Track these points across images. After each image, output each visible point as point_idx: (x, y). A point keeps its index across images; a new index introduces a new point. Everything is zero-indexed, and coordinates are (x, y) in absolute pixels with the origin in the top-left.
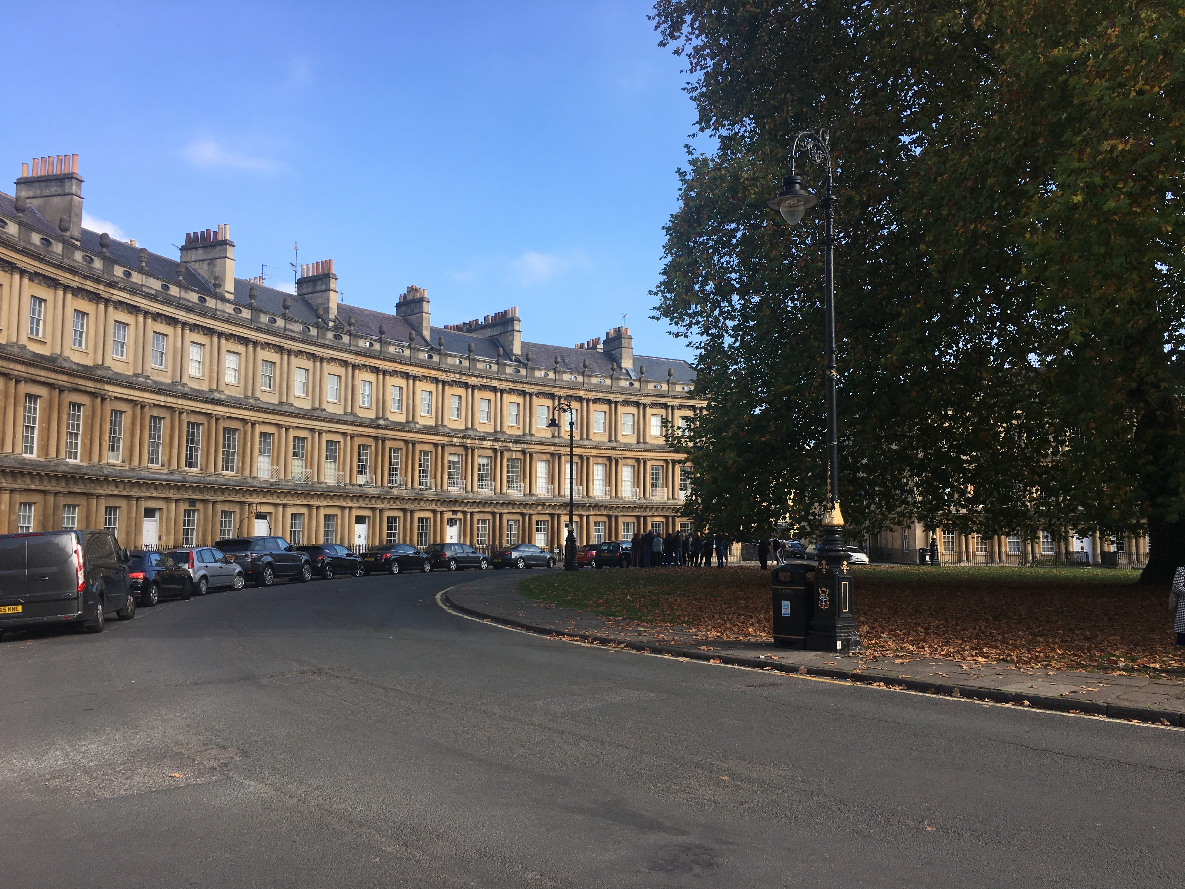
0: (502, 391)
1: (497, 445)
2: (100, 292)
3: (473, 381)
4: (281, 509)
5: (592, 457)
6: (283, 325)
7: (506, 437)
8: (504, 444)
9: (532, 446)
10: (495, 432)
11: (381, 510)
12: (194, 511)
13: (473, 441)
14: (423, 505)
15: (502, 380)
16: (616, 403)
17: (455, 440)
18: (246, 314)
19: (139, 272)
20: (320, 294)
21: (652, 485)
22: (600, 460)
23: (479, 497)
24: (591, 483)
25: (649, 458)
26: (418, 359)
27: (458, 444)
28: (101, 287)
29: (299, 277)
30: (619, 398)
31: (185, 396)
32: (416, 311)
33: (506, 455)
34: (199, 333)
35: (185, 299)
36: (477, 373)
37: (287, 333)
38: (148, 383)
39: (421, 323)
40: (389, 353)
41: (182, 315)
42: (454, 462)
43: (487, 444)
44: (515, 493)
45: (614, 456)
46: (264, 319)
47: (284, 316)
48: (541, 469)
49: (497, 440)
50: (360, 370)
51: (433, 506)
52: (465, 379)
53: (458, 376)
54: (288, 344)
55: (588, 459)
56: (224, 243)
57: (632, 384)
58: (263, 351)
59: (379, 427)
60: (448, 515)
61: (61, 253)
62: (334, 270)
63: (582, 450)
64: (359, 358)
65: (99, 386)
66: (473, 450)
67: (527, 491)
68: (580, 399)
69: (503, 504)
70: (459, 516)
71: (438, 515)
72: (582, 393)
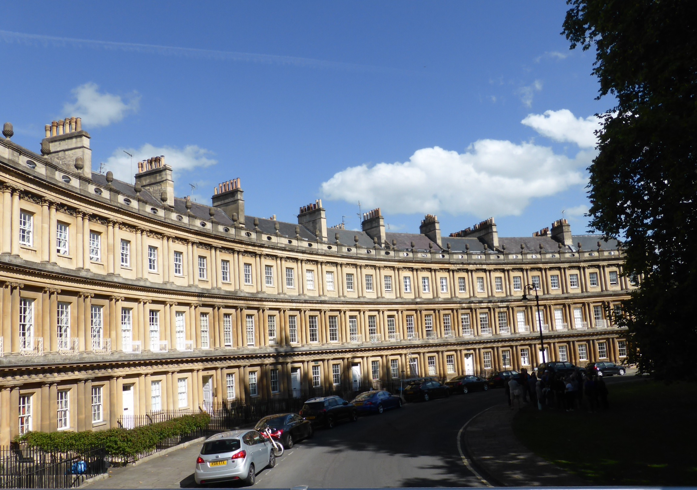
0: (490, 271)
1: (490, 305)
2: (256, 251)
3: (471, 267)
4: (365, 359)
5: (552, 305)
6: (355, 252)
7: (496, 299)
8: (495, 304)
9: (512, 303)
10: (489, 297)
11: (424, 353)
13: (475, 304)
14: (449, 348)
15: (489, 264)
16: (564, 269)
17: (464, 305)
18: (334, 249)
19: (275, 236)
20: (375, 229)
21: (596, 318)
22: (558, 307)
23: (483, 338)
24: (553, 322)
25: (591, 301)
26: (436, 259)
27: (466, 307)
28: (257, 248)
29: (363, 220)
30: (566, 265)
31: (306, 302)
32: (431, 229)
33: (497, 310)
34: (310, 264)
35: (301, 246)
36: (473, 262)
37: (358, 256)
38: (286, 297)
39: (436, 236)
40: (418, 258)
41: (300, 256)
42: (465, 319)
43: (484, 305)
44: (505, 333)
45: (567, 302)
46: (345, 249)
47: (356, 246)
48: (520, 317)
49: (490, 302)
50: (402, 270)
51: (455, 347)
52: (466, 267)
53: (461, 265)
54: (359, 262)
55: (550, 307)
56: (319, 210)
57: (574, 255)
58: (346, 268)
59: (417, 303)
60: (464, 352)
61: (234, 234)
62: (381, 214)
63: (545, 301)
64: (401, 263)
66: (476, 310)
67: (513, 331)
68: (540, 269)
69: (498, 341)
70: (472, 351)
71: (459, 352)
72: (541, 266)
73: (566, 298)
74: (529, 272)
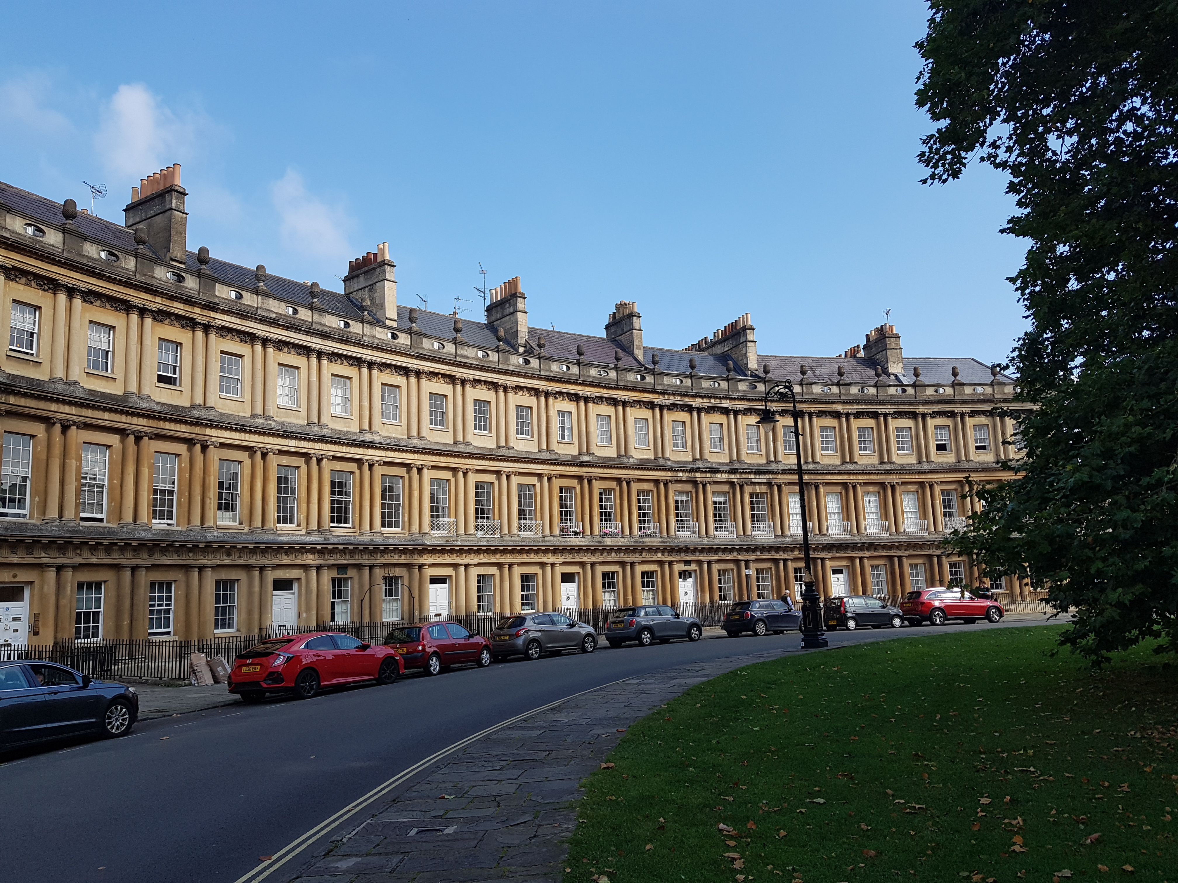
0: (736, 413)
1: (734, 478)
2: (195, 316)
3: (698, 402)
4: (462, 570)
5: (860, 484)
6: (453, 351)
7: (746, 467)
8: (744, 476)
9: (779, 476)
10: (731, 461)
11: (593, 565)
12: (346, 579)
13: (703, 475)
14: (646, 556)
15: (734, 399)
16: (886, 415)
17: (681, 474)
18: (404, 340)
19: (252, 292)
20: (508, 317)
21: (945, 515)
22: (871, 488)
23: (716, 541)
24: (862, 517)
25: (936, 480)
26: (627, 381)
27: (684, 479)
28: (197, 310)
29: (488, 303)
30: (889, 409)
31: (322, 439)
32: (626, 329)
33: (748, 489)
34: (342, 364)
35: (320, 324)
36: (702, 392)
37: (458, 359)
38: (270, 425)
39: (632, 341)
40: (589, 376)
41: (315, 342)
42: (682, 501)
43: (722, 477)
44: (762, 535)
45: (888, 481)
46: (430, 344)
47: (455, 342)
48: (794, 503)
49: (734, 471)
50: (556, 398)
51: (659, 557)
52: (687, 401)
53: (679, 398)
54: (460, 372)
55: (854, 487)
56: (384, 263)
57: (904, 391)
58: (429, 383)
59: (582, 464)
60: (678, 568)
61: (134, 269)
62: (521, 289)
63: (845, 477)
64: (552, 384)
65: (197, 430)
66: (704, 486)
67: (779, 532)
68: (837, 415)
69: (748, 550)
70: (693, 567)
71: (667, 567)
72: (839, 408)
73: (888, 472)
74: (814, 419)
